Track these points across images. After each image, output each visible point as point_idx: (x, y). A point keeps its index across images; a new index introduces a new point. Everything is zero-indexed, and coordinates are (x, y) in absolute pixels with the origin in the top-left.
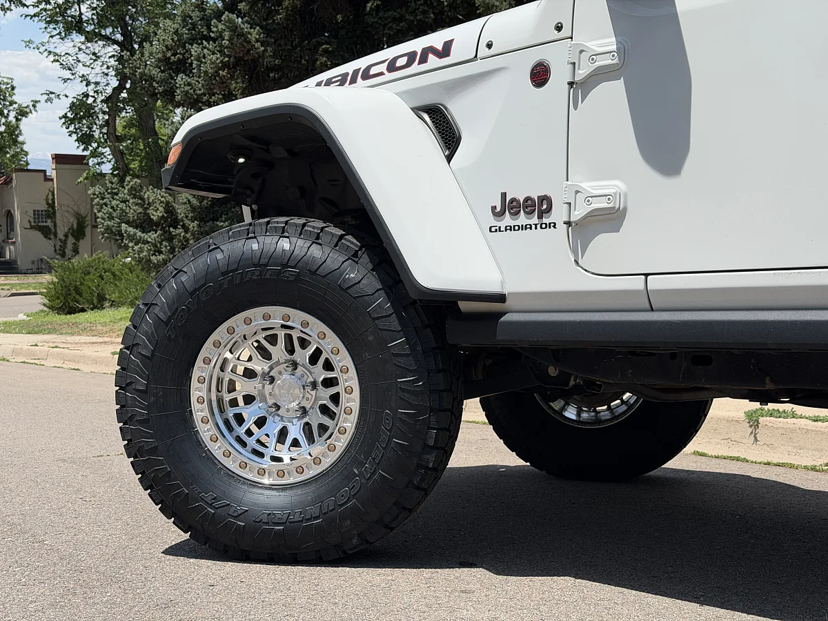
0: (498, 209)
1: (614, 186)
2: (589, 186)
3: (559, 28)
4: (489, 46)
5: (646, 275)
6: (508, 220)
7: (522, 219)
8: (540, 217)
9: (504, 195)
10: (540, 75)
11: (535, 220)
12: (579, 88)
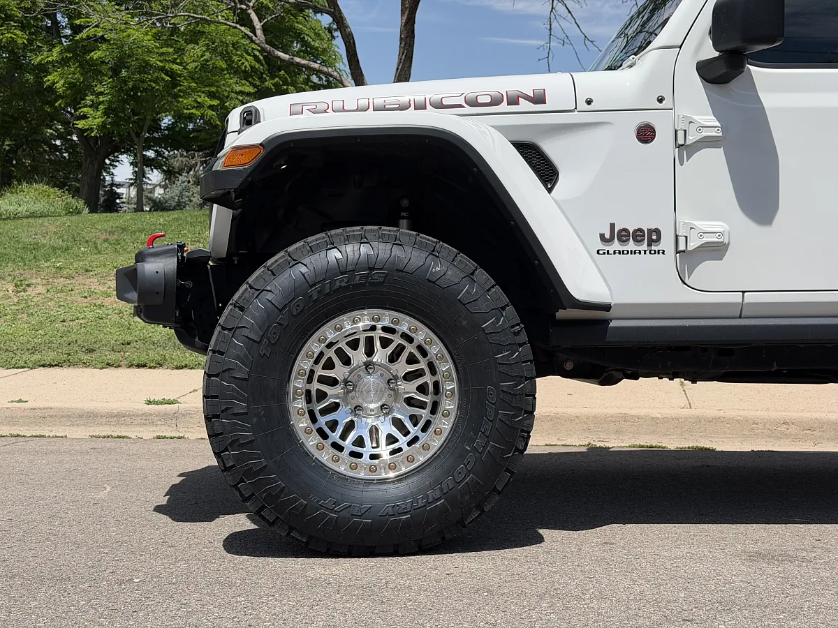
0: (607, 236)
1: (719, 226)
2: (702, 225)
3: (661, 100)
4: (589, 102)
5: (744, 292)
6: (616, 245)
7: (631, 245)
8: (649, 245)
9: (612, 226)
10: (646, 134)
11: (644, 246)
12: (685, 149)
